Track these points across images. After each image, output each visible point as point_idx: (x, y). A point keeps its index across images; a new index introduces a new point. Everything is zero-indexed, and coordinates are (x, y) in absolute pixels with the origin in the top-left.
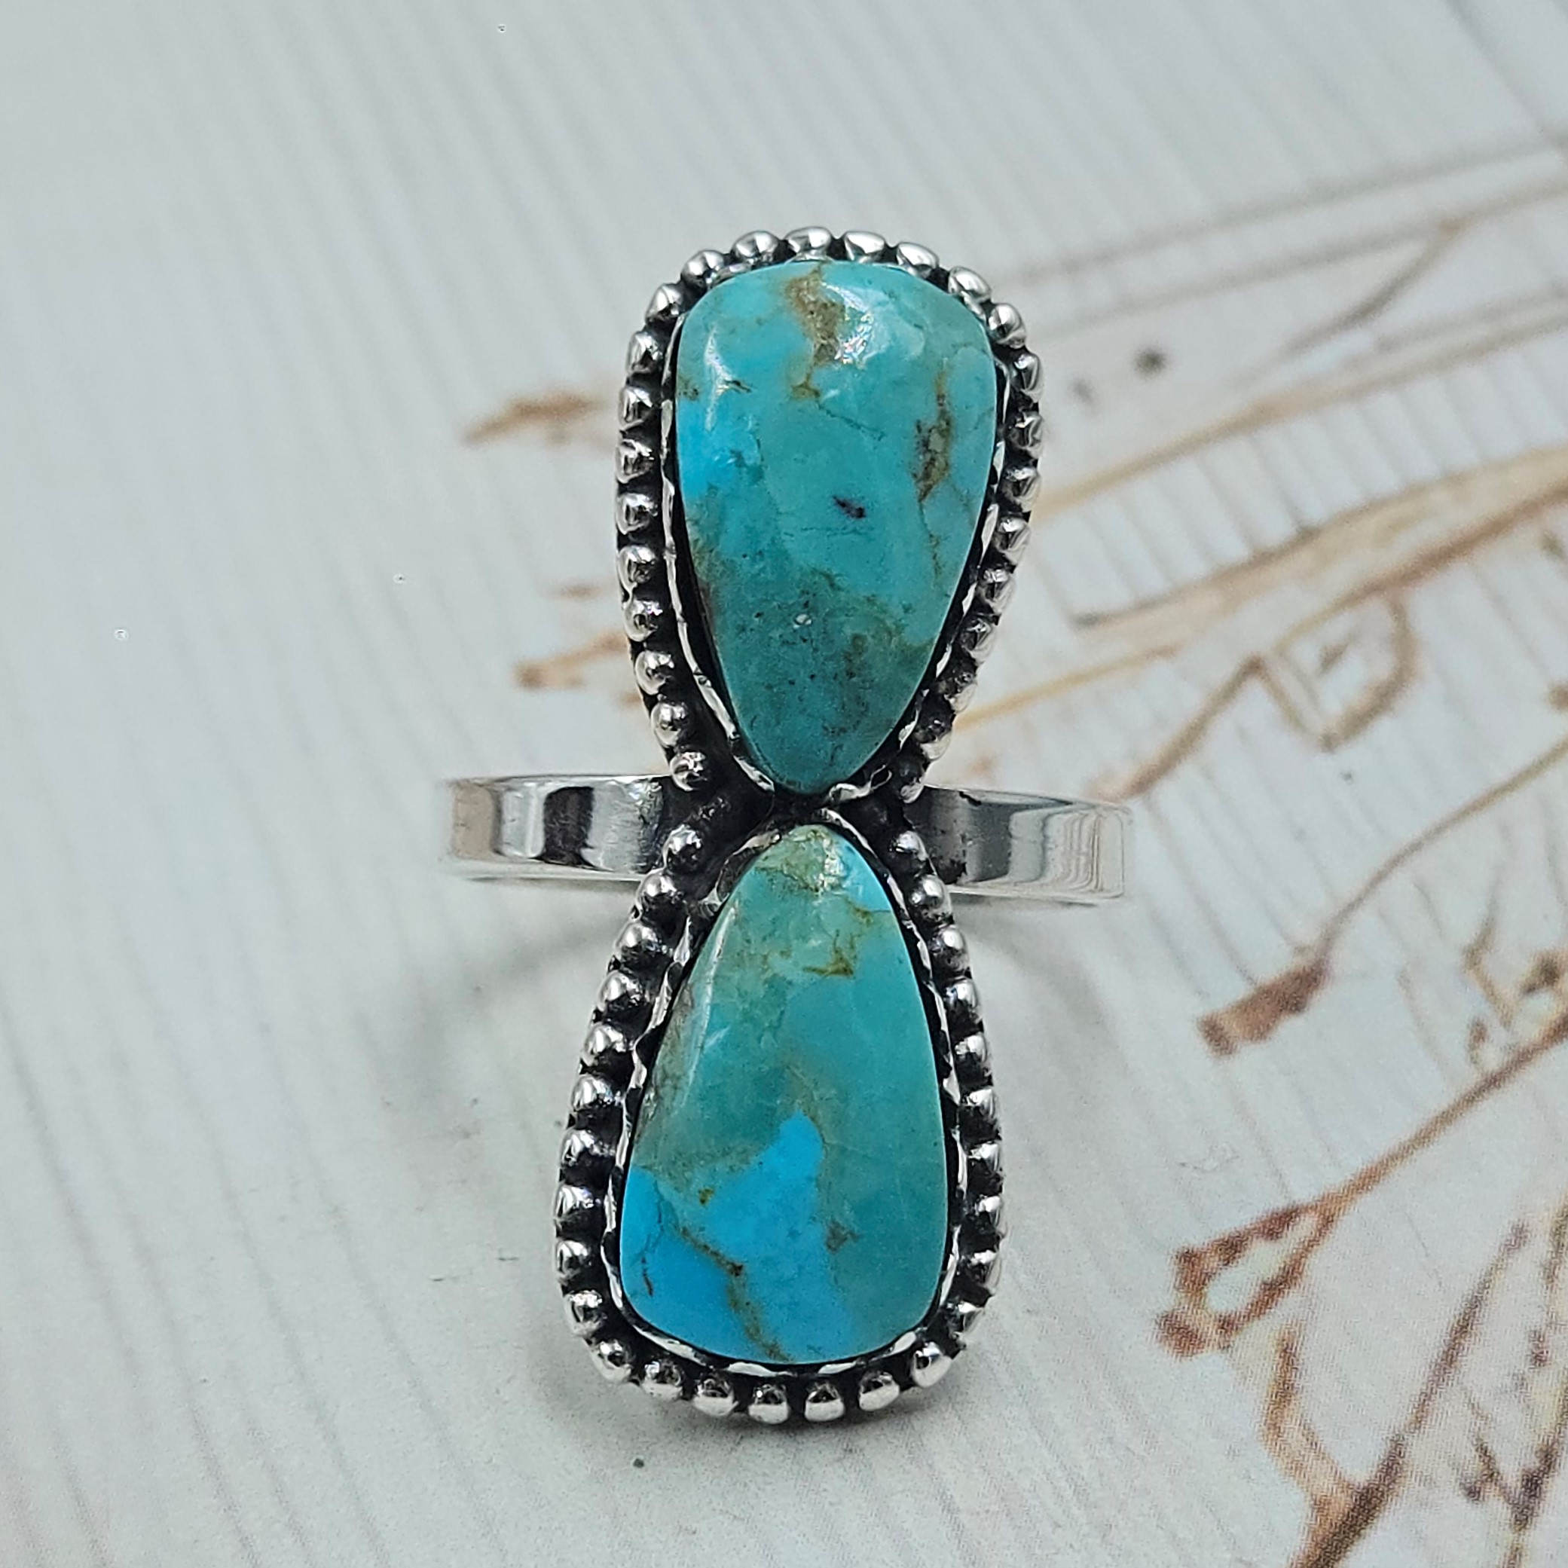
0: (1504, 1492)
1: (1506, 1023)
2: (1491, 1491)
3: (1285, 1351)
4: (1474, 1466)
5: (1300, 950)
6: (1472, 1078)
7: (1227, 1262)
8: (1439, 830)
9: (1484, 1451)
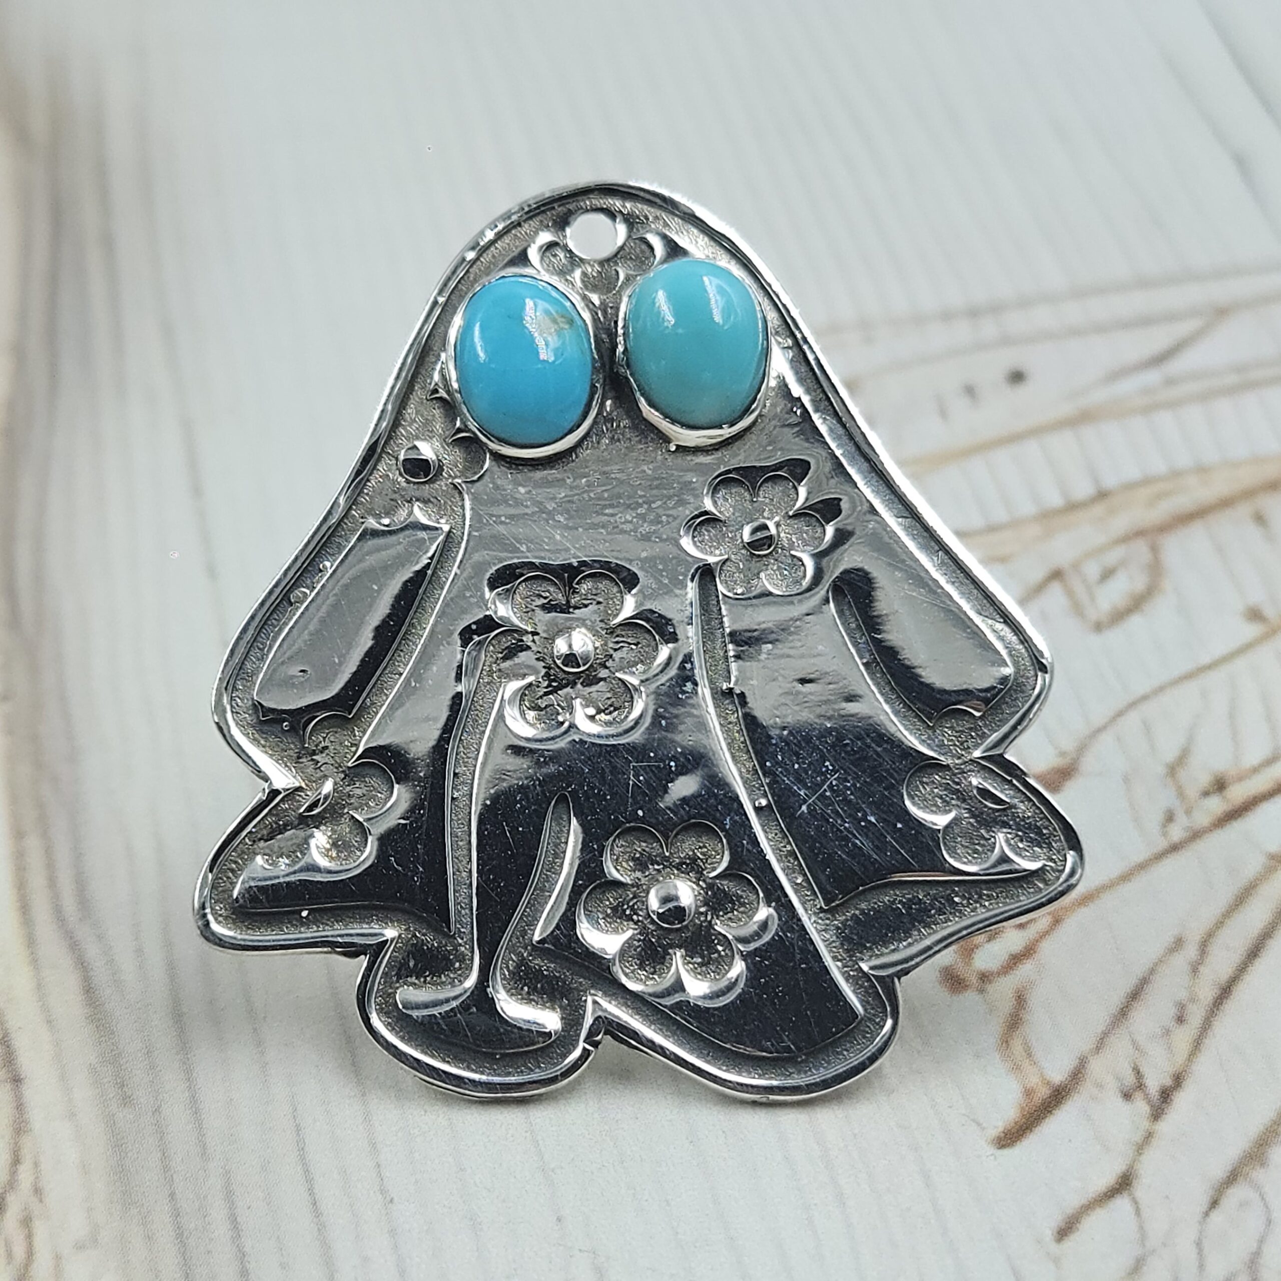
0: (1147, 1097)
1: (1188, 812)
2: (1138, 1095)
3: (1019, 997)
4: (1130, 1079)
5: (1062, 754)
6: (1162, 844)
7: (989, 941)
8: (1161, 689)
9: (1137, 1072)
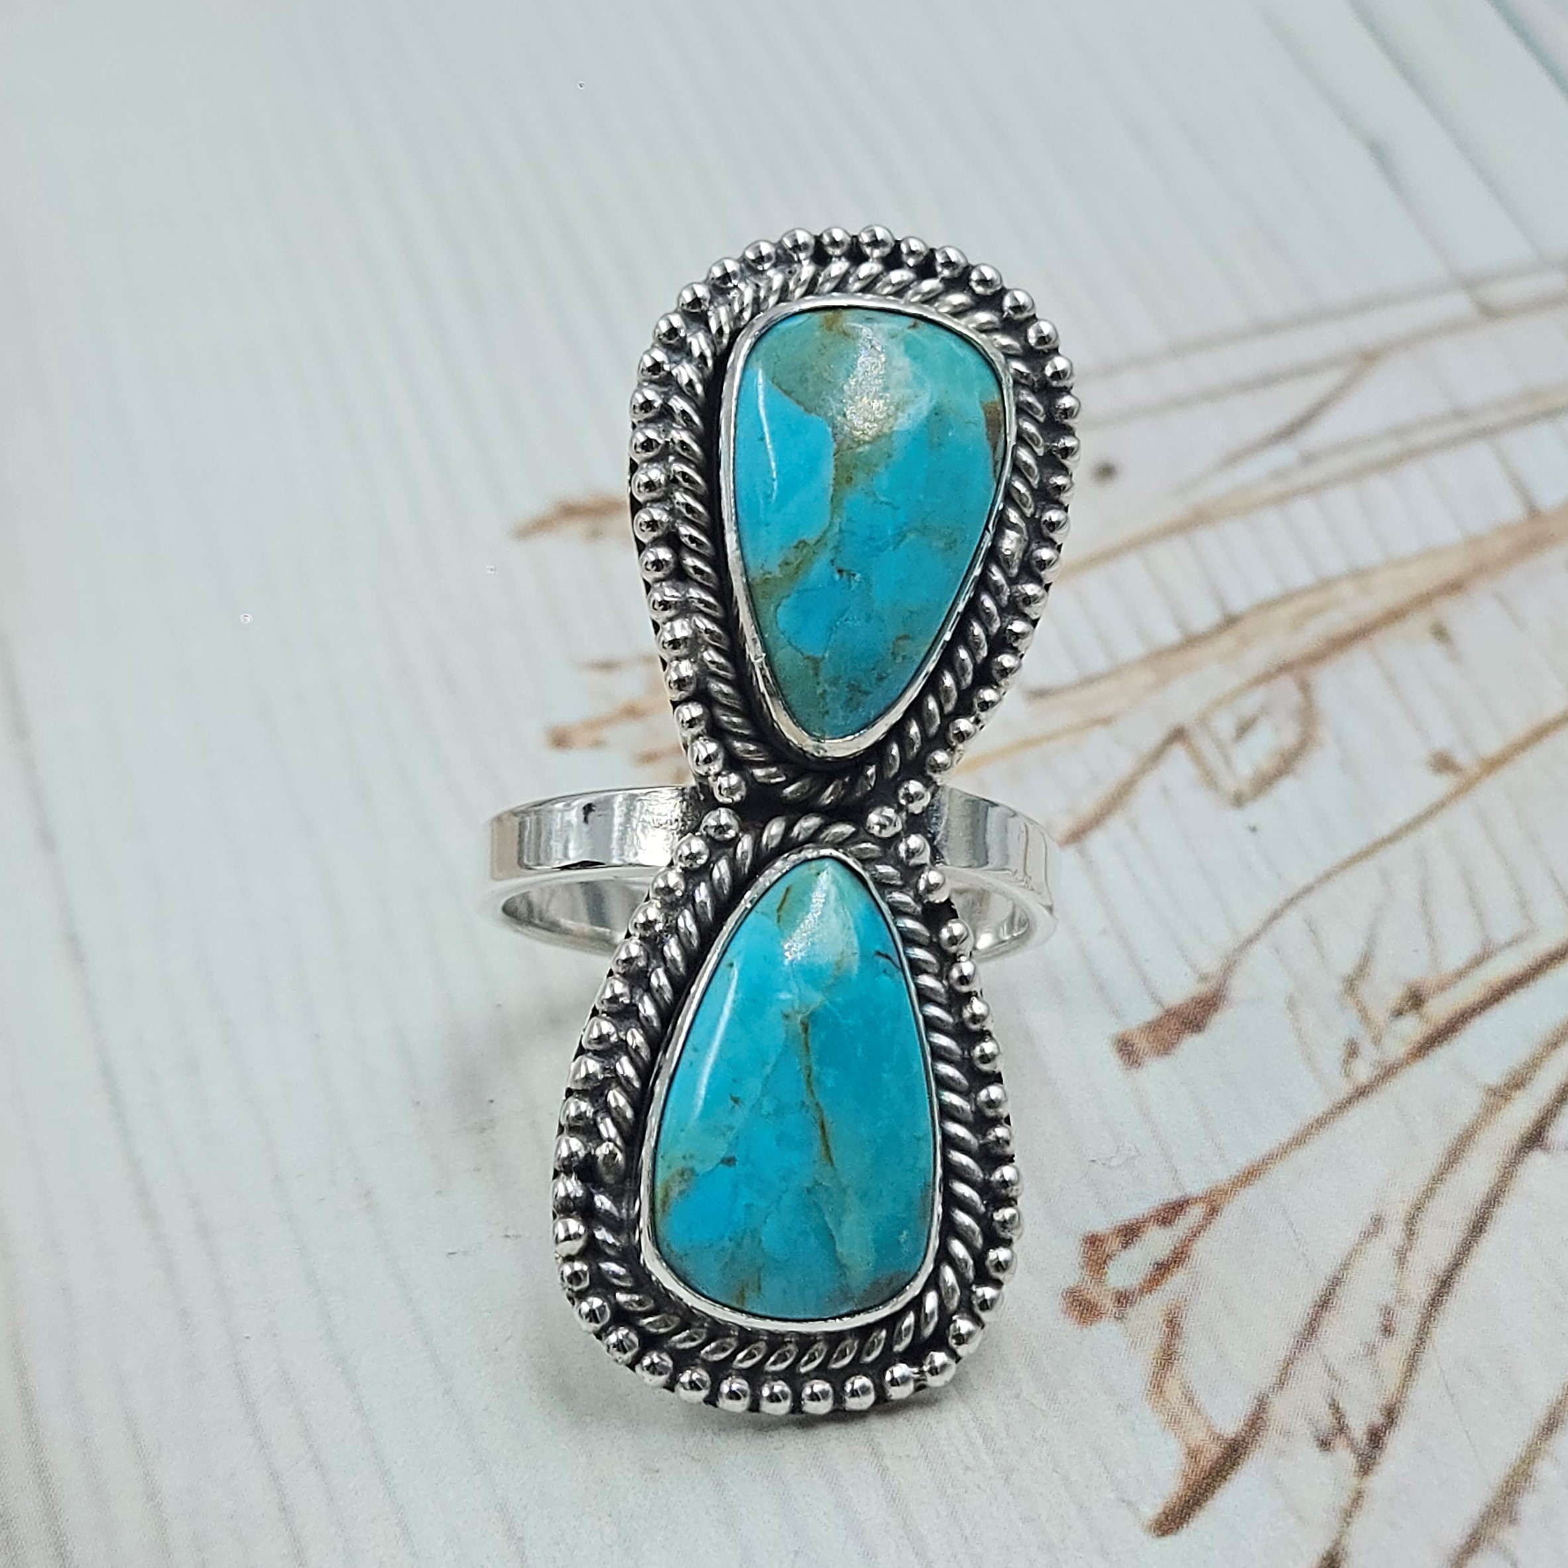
0: (1351, 1443)
1: (1377, 1041)
2: (1340, 1443)
3: (1171, 1321)
4: (1326, 1420)
5: (1203, 978)
6: (1345, 1089)
7: (1126, 1245)
8: (1328, 876)
9: (1335, 1408)
